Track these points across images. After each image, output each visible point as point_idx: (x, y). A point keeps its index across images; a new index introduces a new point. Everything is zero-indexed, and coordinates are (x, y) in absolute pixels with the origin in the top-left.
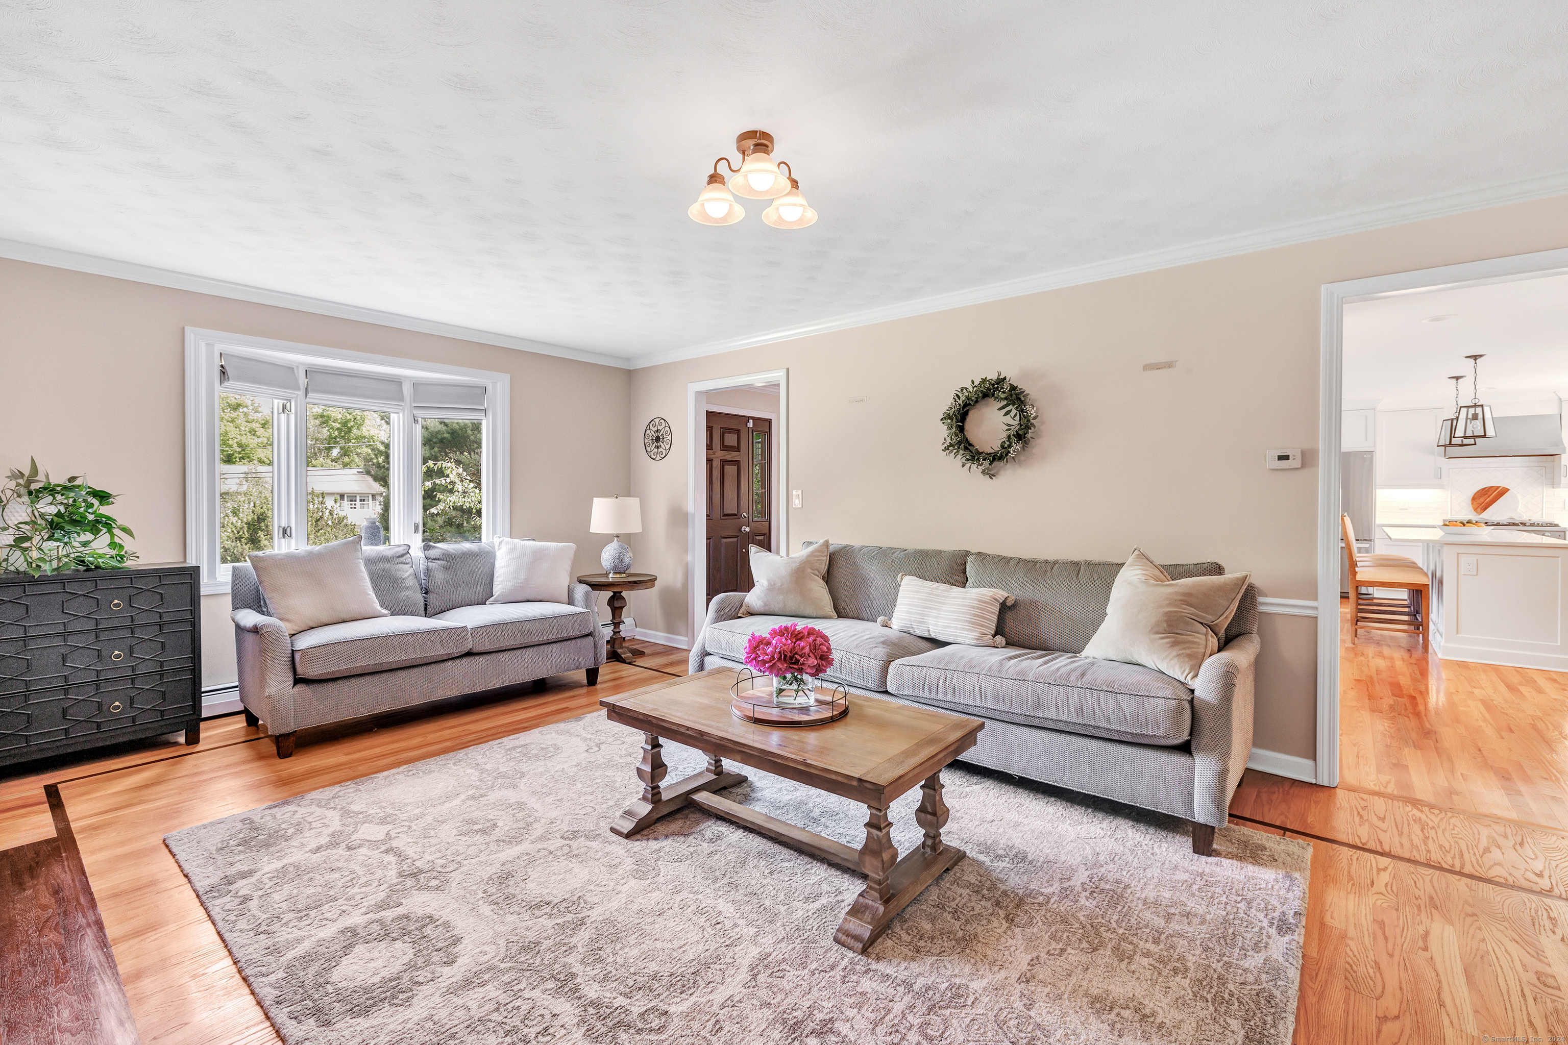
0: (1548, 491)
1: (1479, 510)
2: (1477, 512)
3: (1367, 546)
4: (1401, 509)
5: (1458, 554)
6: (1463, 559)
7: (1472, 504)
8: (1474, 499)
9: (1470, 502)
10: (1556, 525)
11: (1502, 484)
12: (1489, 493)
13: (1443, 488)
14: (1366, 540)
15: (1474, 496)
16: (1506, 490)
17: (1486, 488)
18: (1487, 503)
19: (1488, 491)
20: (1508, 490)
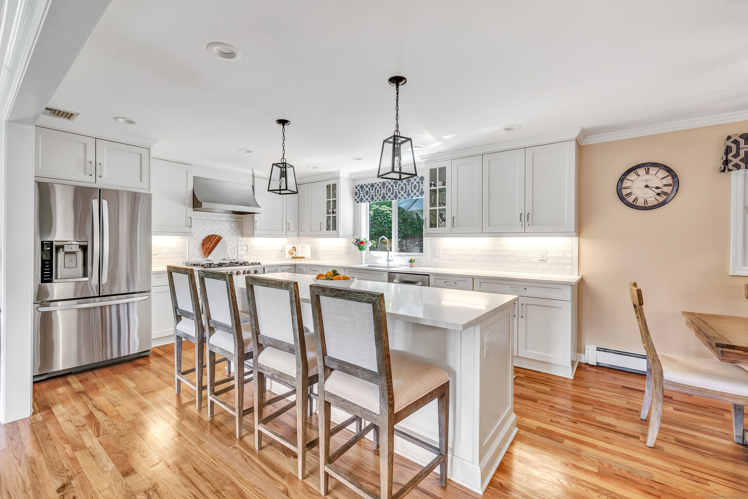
0: (240, 239)
1: (207, 253)
2: (205, 255)
7: (203, 249)
8: (203, 244)
9: (200, 247)
11: (218, 234)
12: (212, 240)
15: (203, 242)
16: (220, 238)
17: (209, 236)
18: (211, 248)
19: (211, 238)
20: (221, 238)
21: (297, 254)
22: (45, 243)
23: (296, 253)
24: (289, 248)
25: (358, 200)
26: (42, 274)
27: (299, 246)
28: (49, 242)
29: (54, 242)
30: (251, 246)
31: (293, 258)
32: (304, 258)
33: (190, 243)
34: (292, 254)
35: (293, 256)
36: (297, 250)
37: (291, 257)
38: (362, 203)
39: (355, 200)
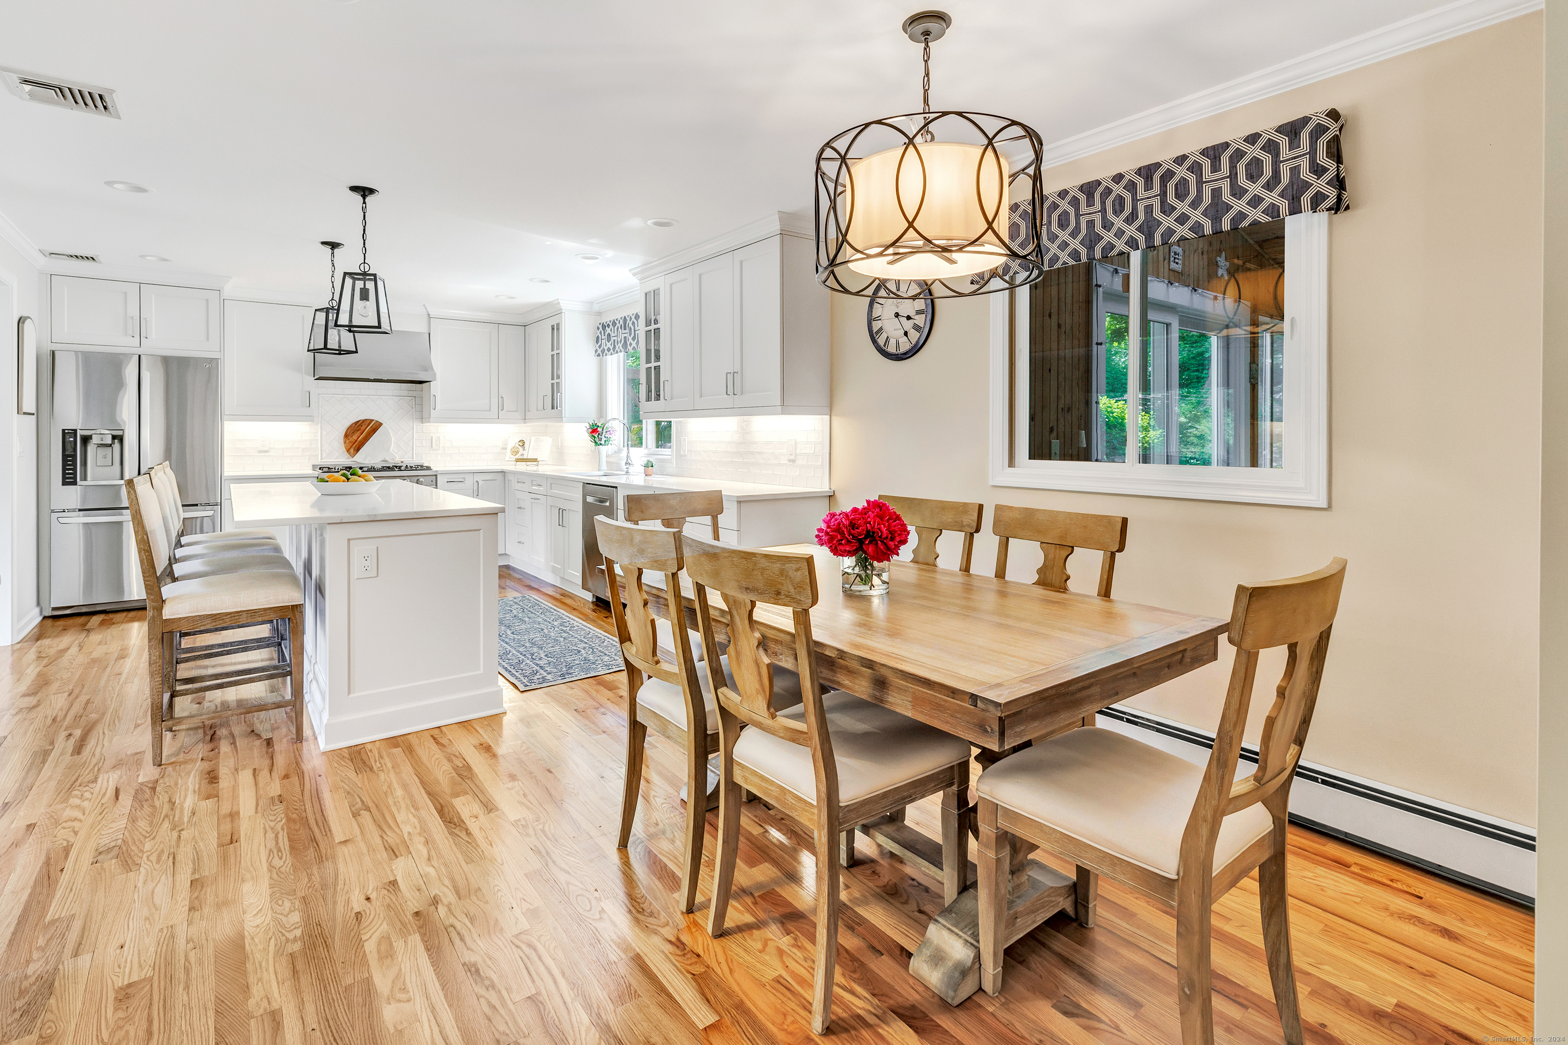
0: (417, 426)
1: (352, 450)
2: (350, 454)
3: (210, 513)
4: (260, 452)
5: (349, 540)
6: (356, 548)
7: (345, 443)
8: (346, 436)
9: (342, 440)
10: (428, 468)
11: (376, 417)
12: (362, 429)
13: (312, 421)
14: (208, 505)
15: (346, 432)
16: (379, 425)
17: (359, 421)
18: (360, 442)
19: (361, 425)
20: (381, 424)
21: (525, 453)
22: (66, 431)
23: (523, 452)
24: (513, 442)
25: (599, 351)
26: (64, 474)
27: (533, 439)
28: (72, 430)
29: (78, 431)
30: (439, 438)
31: (517, 460)
32: (535, 460)
33: (324, 433)
34: (517, 452)
35: (518, 456)
36: (526, 445)
37: (514, 458)
38: (609, 357)
39: (596, 351)
